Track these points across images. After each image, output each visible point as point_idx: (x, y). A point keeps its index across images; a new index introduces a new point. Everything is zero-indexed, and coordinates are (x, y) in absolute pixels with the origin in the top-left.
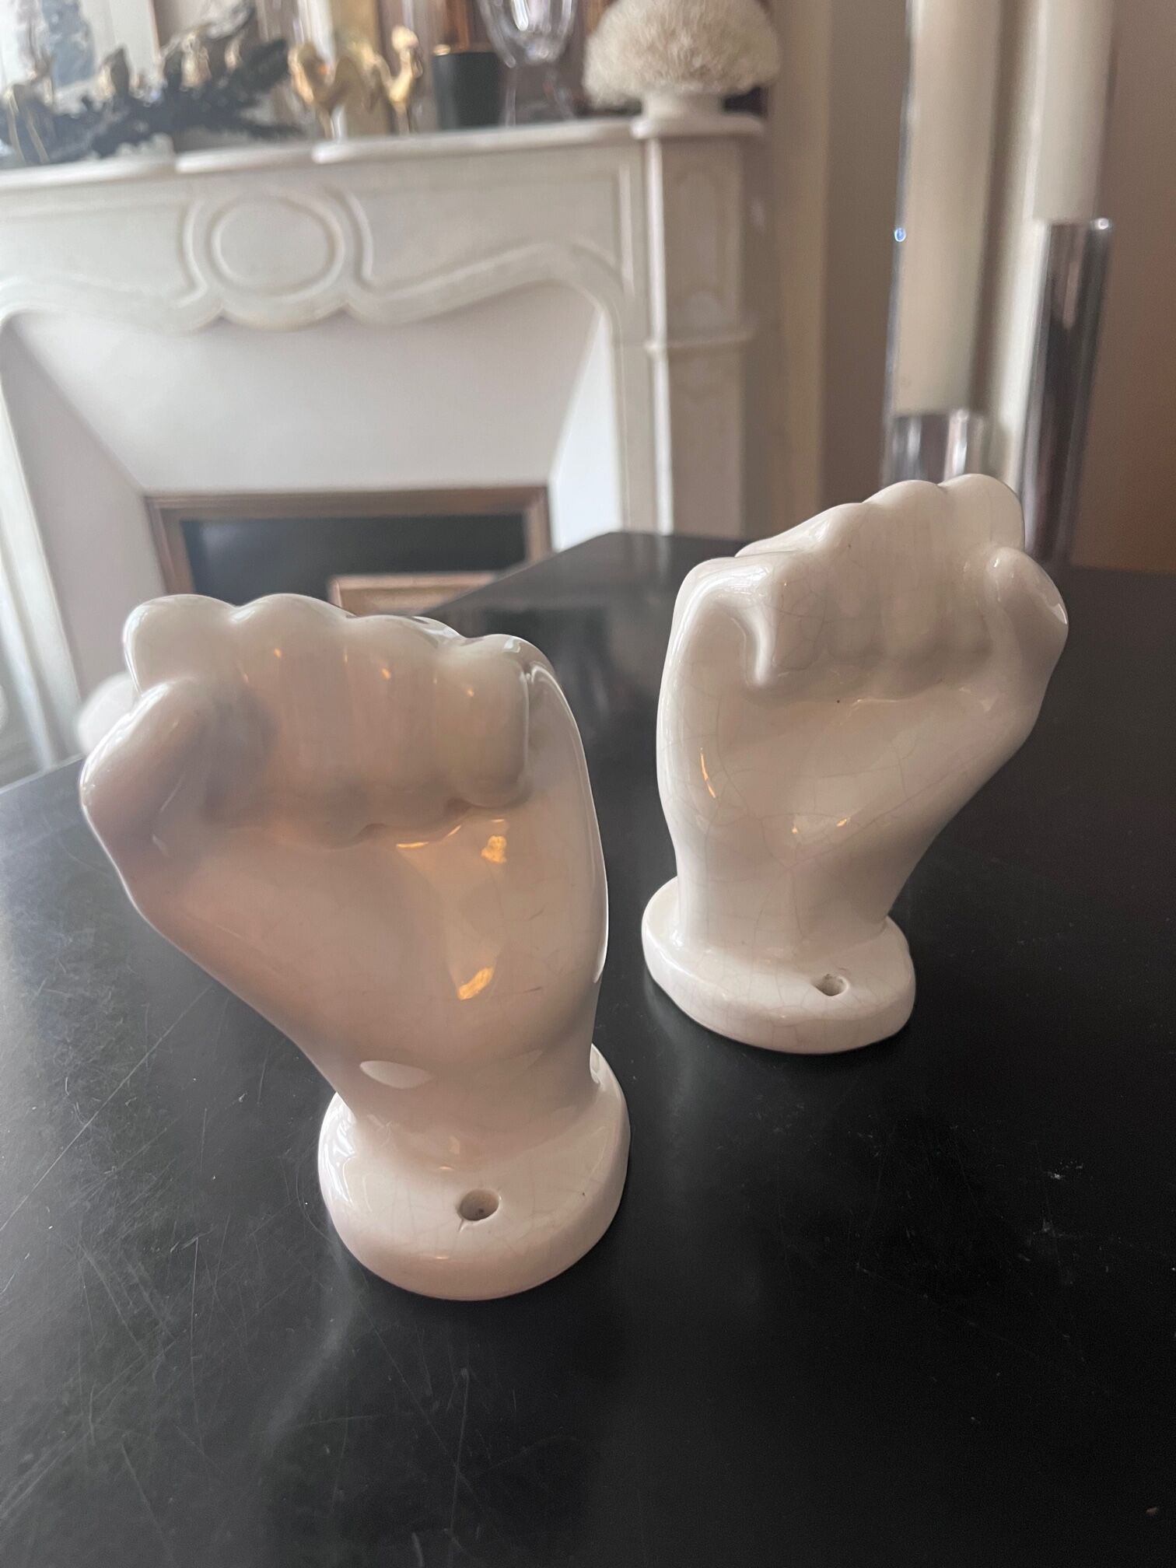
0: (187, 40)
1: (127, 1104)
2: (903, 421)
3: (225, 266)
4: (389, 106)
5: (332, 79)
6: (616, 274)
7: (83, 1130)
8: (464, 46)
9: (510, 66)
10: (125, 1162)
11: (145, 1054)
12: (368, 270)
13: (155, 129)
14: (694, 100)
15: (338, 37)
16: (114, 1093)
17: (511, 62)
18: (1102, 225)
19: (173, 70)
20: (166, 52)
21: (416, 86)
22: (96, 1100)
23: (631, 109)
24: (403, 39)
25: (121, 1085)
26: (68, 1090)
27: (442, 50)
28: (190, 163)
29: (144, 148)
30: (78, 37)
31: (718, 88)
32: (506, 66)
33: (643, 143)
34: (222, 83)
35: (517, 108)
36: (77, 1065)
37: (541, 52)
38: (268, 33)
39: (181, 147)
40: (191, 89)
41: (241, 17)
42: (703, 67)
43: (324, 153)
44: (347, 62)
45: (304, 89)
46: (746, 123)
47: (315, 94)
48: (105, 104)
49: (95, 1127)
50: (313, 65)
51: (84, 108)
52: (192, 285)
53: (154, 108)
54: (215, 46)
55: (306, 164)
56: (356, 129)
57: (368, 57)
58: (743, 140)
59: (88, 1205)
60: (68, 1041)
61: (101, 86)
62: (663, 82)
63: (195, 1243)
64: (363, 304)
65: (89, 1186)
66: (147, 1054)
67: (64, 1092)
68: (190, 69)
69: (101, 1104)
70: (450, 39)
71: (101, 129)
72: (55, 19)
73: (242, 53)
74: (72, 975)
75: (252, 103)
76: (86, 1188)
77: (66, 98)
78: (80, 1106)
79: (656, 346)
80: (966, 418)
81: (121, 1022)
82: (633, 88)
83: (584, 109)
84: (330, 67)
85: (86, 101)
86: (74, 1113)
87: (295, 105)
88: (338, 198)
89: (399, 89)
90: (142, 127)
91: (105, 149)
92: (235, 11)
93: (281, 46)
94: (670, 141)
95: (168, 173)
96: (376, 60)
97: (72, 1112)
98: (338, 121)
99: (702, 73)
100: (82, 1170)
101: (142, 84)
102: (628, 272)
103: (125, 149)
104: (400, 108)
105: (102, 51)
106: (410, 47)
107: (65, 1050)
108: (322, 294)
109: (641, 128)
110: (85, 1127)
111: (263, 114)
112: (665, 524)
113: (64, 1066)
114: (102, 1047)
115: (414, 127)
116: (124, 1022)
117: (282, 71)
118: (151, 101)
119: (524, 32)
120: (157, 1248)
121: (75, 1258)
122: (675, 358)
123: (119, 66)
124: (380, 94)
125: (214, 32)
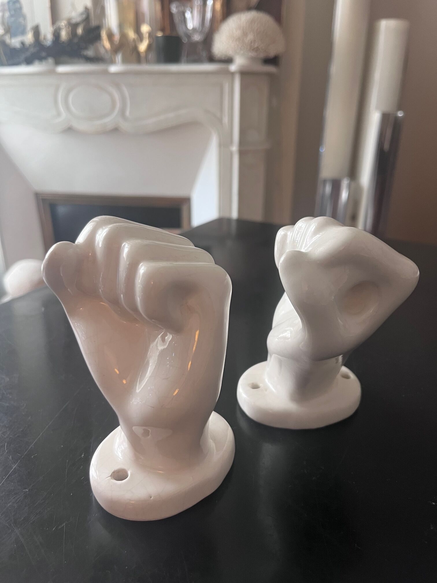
0: (63, 24)
1: (32, 457)
2: (325, 182)
3: (73, 109)
4: (138, 53)
5: (118, 42)
6: (220, 120)
7: (13, 469)
8: (168, 33)
9: (185, 42)
10: (31, 486)
11: (40, 434)
12: (128, 113)
13: (49, 55)
14: (253, 59)
15: (121, 26)
16: (27, 451)
17: (185, 40)
18: (400, 114)
19: (57, 35)
20: (55, 28)
21: (149, 47)
22: (19, 454)
23: (229, 61)
24: (145, 29)
25: (30, 447)
26: (6, 450)
27: (160, 34)
28: (62, 69)
29: (44, 63)
30: (21, 20)
31: (262, 55)
32: (183, 43)
33: (233, 74)
34: (76, 40)
35: (187, 57)
36: (10, 438)
37: (197, 38)
38: (94, 23)
39: (58, 63)
40: (63, 42)
41: (84, 16)
42: (257, 47)
43: (113, 69)
44: (123, 36)
45: (107, 44)
46: (271, 69)
47: (111, 46)
48: (30, 45)
49: (18, 468)
50: (110, 36)
51: (22, 45)
52: (59, 114)
53: (49, 48)
54: (74, 26)
55: (106, 72)
56: (125, 61)
57: (131, 35)
58: (270, 75)
59: (16, 505)
60: (7, 426)
61: (29, 38)
62: (242, 52)
63: (64, 526)
64: (124, 126)
65: (16, 496)
66: (41, 434)
67: (5, 451)
68: (64, 35)
69: (22, 456)
70: (163, 30)
71: (28, 54)
72: (13, 12)
73: (84, 29)
74: (8, 395)
75: (86, 48)
76: (15, 497)
77: (15, 42)
78: (12, 457)
79: (235, 148)
80: (348, 182)
81: (30, 418)
82: (230, 53)
83: (211, 59)
84: (117, 37)
85: (23, 43)
86: (9, 460)
87: (102, 51)
88: (117, 86)
89: (143, 47)
90: (44, 54)
91: (29, 61)
92: (82, 14)
93: (98, 28)
94: (244, 73)
95: (52, 72)
96: (134, 36)
97: (8, 460)
98: (119, 58)
99: (256, 50)
100: (13, 488)
101: (45, 39)
102: (226, 120)
103: (37, 63)
104: (143, 55)
105: (30, 25)
106: (147, 32)
107: (5, 430)
108: (109, 121)
109: (233, 68)
110: (14, 467)
111: (90, 53)
112: (235, 215)
113: (5, 438)
114: (21, 429)
115: (147, 61)
116: (31, 418)
117: (98, 37)
118: (48, 45)
119: (191, 30)
120: (46, 528)
121: (11, 531)
122: (242, 153)
123: (36, 31)
124: (135, 49)
125: (74, 21)
